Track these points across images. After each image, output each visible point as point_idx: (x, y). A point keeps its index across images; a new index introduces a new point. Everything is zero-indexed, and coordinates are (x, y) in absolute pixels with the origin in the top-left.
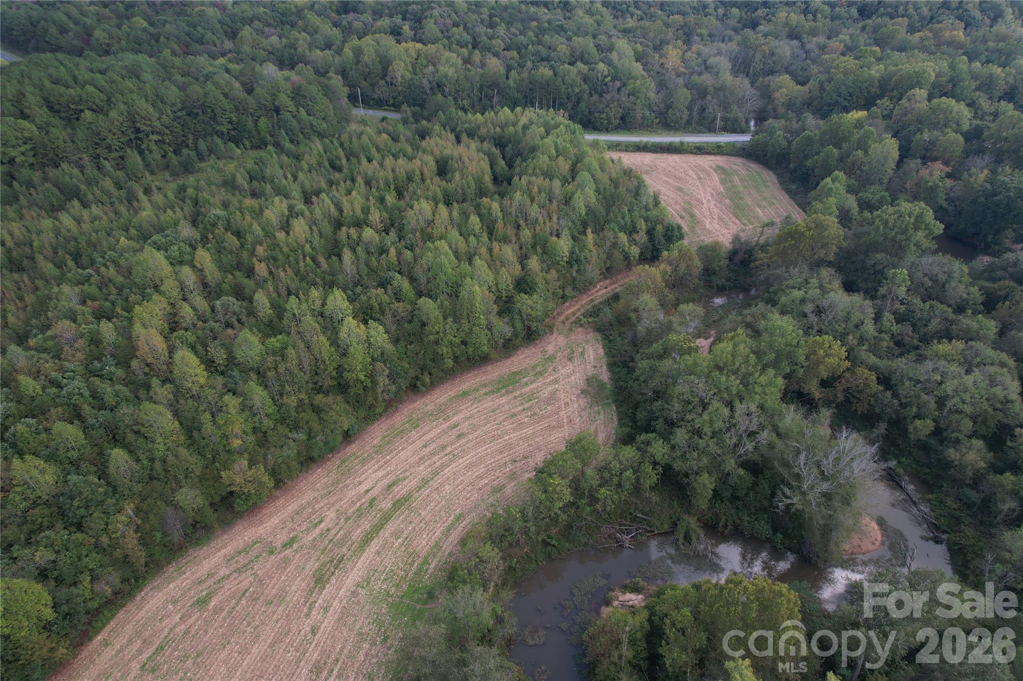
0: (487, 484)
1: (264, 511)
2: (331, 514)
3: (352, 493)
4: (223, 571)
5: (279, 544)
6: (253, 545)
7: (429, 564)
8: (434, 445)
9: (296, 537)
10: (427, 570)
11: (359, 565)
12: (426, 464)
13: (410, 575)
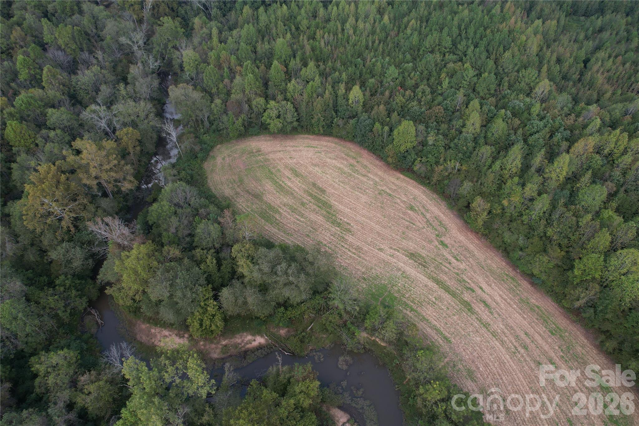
0: (478, 368)
1: (469, 233)
2: (462, 266)
3: (480, 279)
4: (428, 216)
5: (443, 239)
6: (444, 228)
7: (410, 312)
8: (528, 341)
9: (447, 247)
10: (407, 310)
11: (418, 275)
12: (506, 331)
13: (404, 299)
